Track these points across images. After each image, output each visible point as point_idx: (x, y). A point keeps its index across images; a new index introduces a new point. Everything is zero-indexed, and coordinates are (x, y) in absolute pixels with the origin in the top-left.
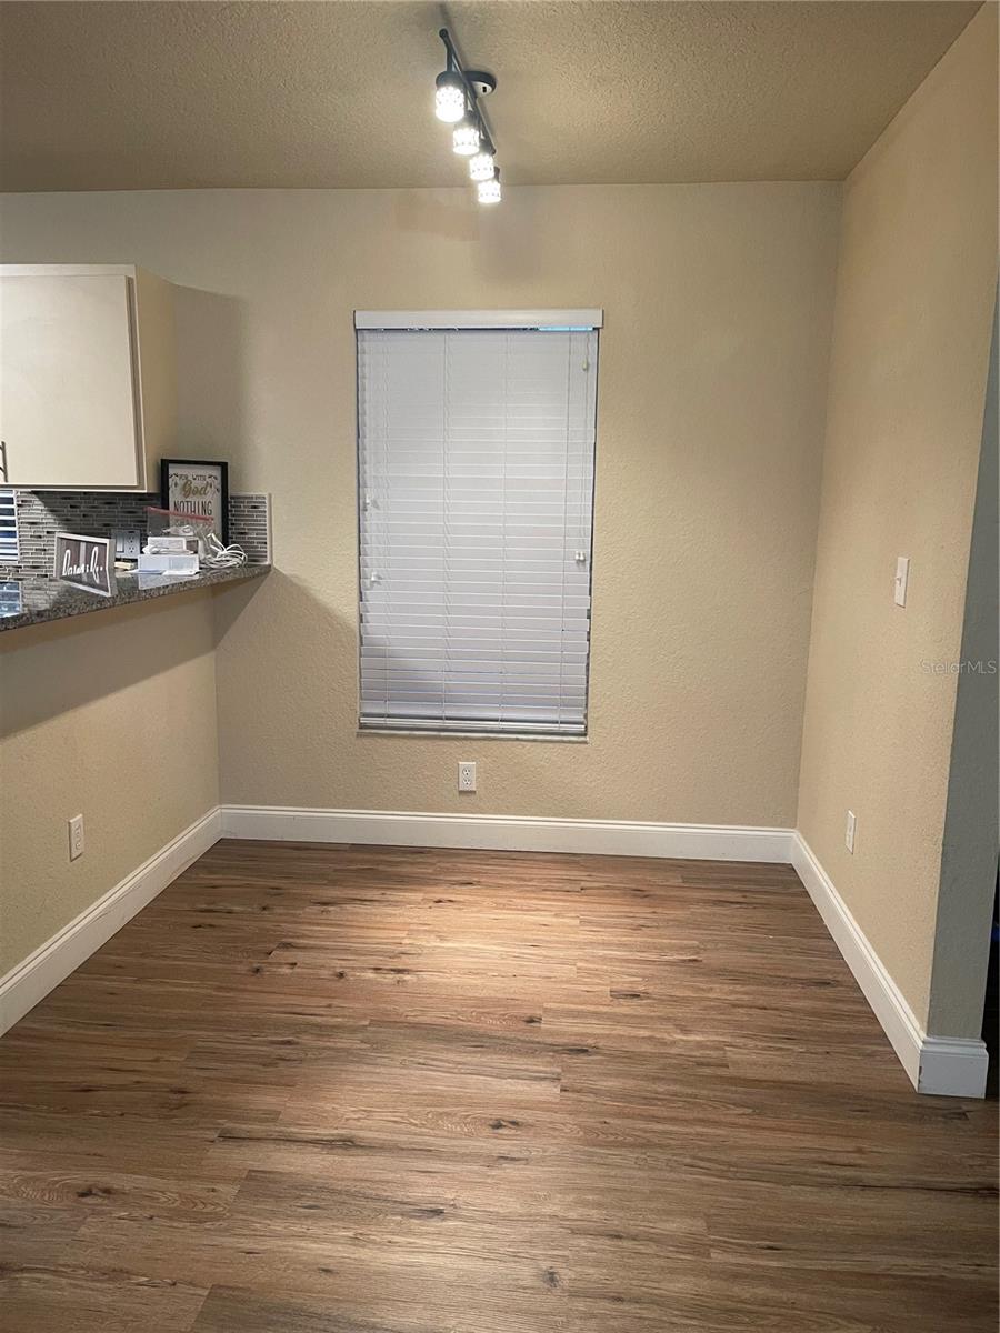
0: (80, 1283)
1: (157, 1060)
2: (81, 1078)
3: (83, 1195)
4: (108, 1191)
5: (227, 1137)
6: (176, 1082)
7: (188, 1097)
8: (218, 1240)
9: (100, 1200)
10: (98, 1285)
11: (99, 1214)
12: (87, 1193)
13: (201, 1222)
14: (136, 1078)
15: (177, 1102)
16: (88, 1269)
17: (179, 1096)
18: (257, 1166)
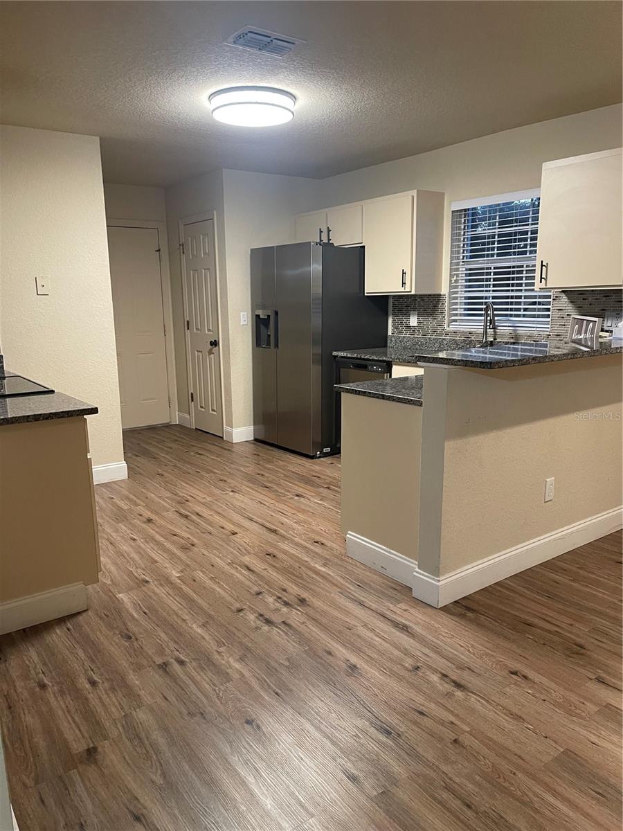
0: (498, 712)
1: (571, 625)
2: (528, 618)
3: (512, 673)
4: (525, 677)
5: (600, 680)
6: (579, 640)
7: (583, 651)
8: (577, 729)
9: (520, 680)
10: (507, 718)
11: (518, 685)
12: (515, 673)
13: (571, 715)
14: (557, 629)
15: (576, 651)
16: (504, 708)
17: (578, 648)
18: (613, 703)
